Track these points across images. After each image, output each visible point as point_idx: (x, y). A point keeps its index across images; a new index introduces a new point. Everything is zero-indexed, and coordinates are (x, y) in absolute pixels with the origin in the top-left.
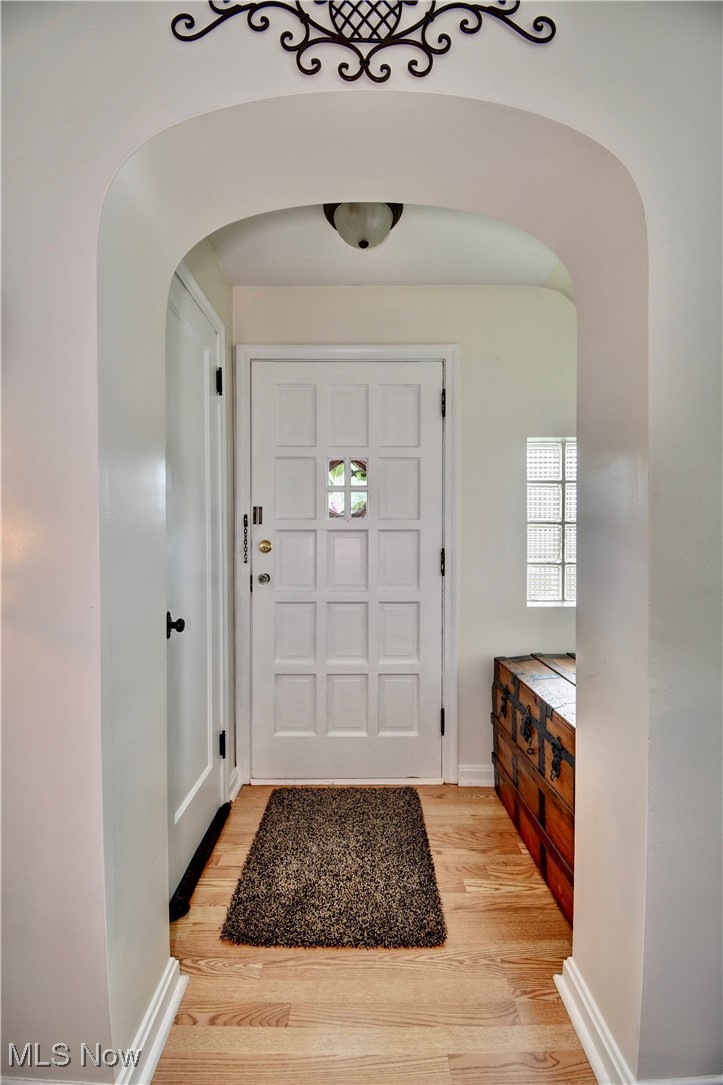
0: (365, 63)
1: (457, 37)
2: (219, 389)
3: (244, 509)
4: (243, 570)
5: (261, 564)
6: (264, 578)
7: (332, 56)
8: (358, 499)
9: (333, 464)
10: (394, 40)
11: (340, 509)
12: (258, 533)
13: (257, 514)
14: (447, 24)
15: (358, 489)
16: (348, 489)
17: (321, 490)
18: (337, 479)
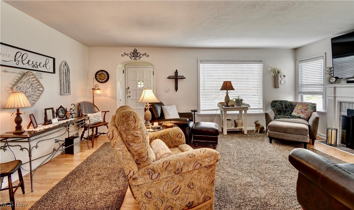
0: (135, 59)
1: (142, 56)
2: (123, 73)
3: (127, 87)
4: (127, 95)
5: (129, 95)
6: (130, 96)
7: (133, 58)
8: (142, 86)
9: (139, 81)
10: (137, 57)
11: (140, 87)
12: (129, 90)
13: (129, 88)
14: (141, 56)
15: (142, 84)
16: (141, 84)
17: (137, 85)
18: (139, 83)
